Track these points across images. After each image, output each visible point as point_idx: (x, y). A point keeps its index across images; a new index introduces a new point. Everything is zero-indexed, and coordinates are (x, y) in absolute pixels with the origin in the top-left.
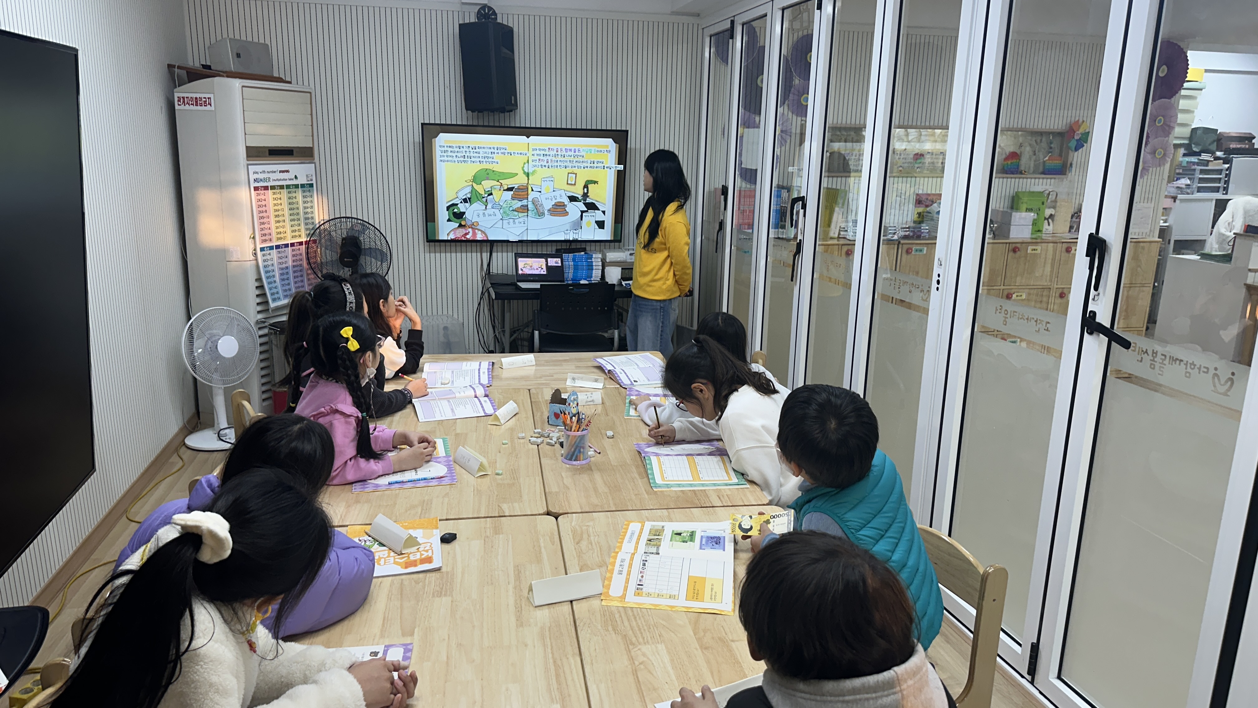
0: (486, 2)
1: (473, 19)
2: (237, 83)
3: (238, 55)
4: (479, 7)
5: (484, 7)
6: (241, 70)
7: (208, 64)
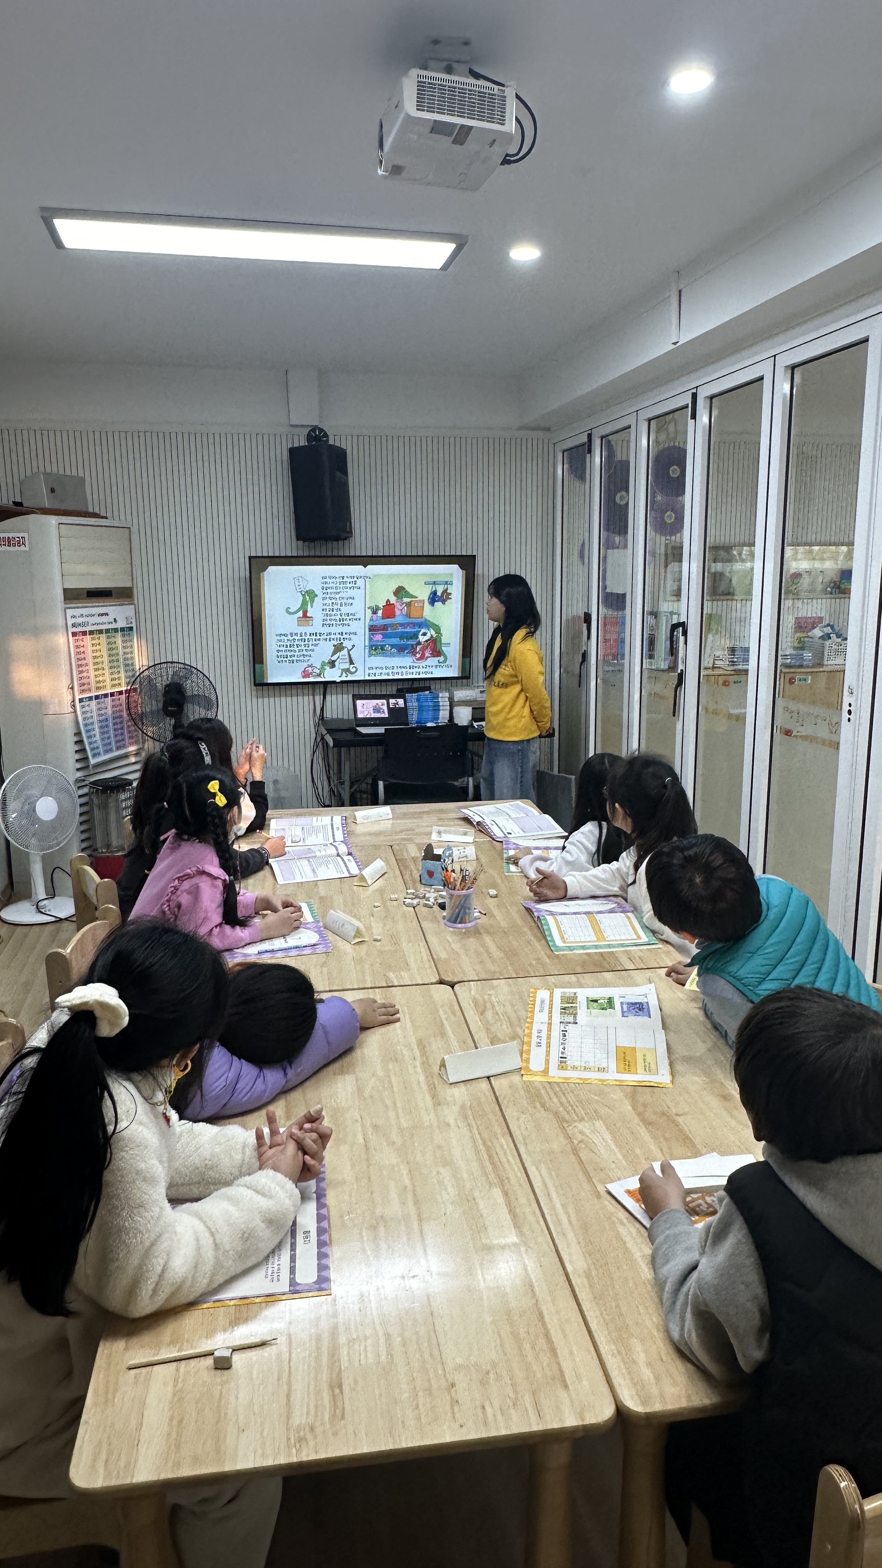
0: (315, 423)
1: (303, 442)
2: (53, 520)
3: (53, 490)
4: (309, 429)
5: (314, 429)
6: (56, 505)
7: (18, 500)
